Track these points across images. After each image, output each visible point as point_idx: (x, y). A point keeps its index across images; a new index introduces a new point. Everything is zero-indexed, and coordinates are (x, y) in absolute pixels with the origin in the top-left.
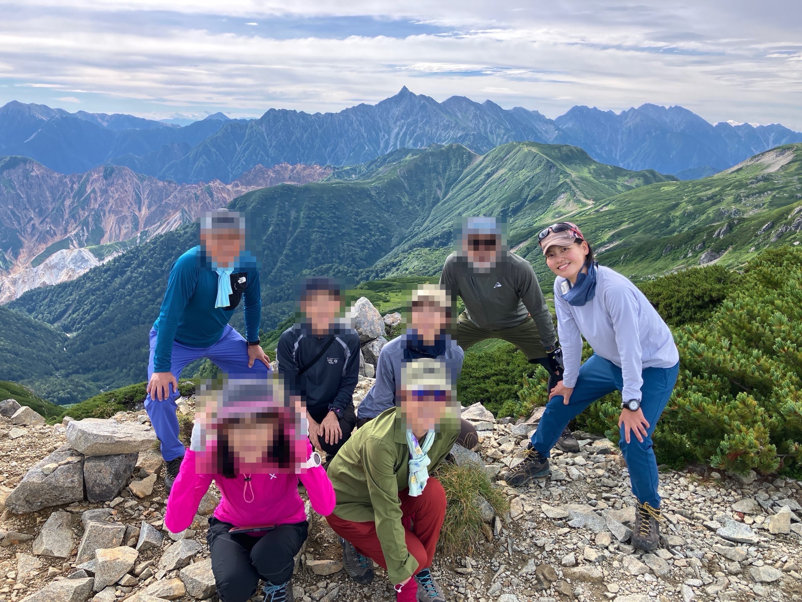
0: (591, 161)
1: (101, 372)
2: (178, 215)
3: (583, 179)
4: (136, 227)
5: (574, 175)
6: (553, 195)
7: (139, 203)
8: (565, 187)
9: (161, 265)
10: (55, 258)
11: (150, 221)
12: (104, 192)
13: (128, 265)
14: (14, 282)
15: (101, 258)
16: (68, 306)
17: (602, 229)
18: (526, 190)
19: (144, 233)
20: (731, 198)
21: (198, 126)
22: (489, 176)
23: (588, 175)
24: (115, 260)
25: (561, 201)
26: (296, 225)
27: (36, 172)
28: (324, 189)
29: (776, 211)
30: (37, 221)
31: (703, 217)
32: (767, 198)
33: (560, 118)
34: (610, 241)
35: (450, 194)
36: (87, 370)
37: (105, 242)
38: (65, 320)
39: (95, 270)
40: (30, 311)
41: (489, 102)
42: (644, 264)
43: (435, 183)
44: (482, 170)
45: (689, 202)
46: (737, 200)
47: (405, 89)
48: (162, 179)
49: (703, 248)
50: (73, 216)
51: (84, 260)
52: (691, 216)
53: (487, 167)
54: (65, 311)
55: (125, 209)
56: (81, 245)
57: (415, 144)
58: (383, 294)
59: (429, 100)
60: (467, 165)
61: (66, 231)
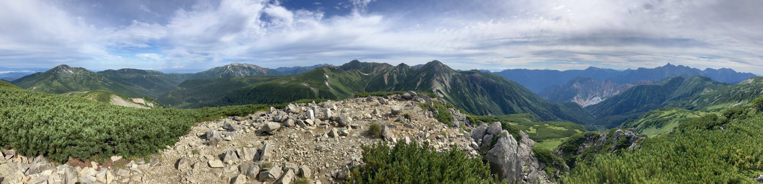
0: (712, 80)
1: (599, 125)
2: (619, 91)
3: (710, 84)
4: (610, 93)
5: (708, 83)
6: (704, 88)
7: (611, 88)
8: (706, 86)
9: (614, 102)
10: (594, 99)
11: (613, 92)
12: (605, 85)
13: (607, 102)
14: (586, 103)
15: (602, 100)
16: (595, 110)
17: (715, 96)
18: (697, 87)
19: (612, 95)
20: (742, 89)
21: (625, 71)
22: (688, 83)
23: (711, 84)
24: (605, 100)
25: (705, 89)
26: (644, 94)
27: (593, 81)
28: (650, 86)
29: (751, 91)
30: (591, 91)
31: (737, 93)
32: (749, 89)
33: (704, 71)
34: (717, 99)
35: (679, 87)
36: (596, 125)
37: (604, 96)
38: (594, 112)
39: (601, 102)
40: (588, 110)
41: (687, 66)
42: (725, 104)
43: (676, 85)
44: (687, 82)
45: (734, 90)
46: (743, 89)
47: (669, 63)
48: (616, 83)
49: (737, 100)
50: (598, 90)
51: (599, 100)
52: (734, 93)
53: (687, 81)
54: (594, 111)
55: (608, 89)
56: (599, 97)
57: (671, 76)
58: (663, 112)
59: (674, 66)
60: (683, 81)
61: (596, 93)
